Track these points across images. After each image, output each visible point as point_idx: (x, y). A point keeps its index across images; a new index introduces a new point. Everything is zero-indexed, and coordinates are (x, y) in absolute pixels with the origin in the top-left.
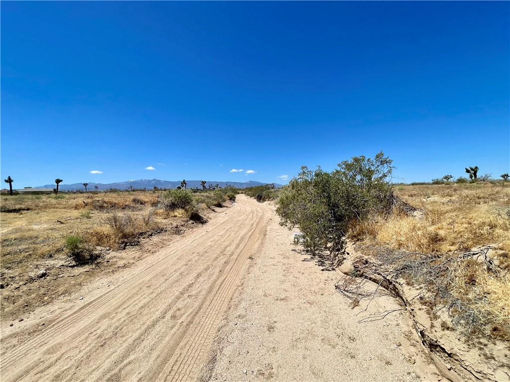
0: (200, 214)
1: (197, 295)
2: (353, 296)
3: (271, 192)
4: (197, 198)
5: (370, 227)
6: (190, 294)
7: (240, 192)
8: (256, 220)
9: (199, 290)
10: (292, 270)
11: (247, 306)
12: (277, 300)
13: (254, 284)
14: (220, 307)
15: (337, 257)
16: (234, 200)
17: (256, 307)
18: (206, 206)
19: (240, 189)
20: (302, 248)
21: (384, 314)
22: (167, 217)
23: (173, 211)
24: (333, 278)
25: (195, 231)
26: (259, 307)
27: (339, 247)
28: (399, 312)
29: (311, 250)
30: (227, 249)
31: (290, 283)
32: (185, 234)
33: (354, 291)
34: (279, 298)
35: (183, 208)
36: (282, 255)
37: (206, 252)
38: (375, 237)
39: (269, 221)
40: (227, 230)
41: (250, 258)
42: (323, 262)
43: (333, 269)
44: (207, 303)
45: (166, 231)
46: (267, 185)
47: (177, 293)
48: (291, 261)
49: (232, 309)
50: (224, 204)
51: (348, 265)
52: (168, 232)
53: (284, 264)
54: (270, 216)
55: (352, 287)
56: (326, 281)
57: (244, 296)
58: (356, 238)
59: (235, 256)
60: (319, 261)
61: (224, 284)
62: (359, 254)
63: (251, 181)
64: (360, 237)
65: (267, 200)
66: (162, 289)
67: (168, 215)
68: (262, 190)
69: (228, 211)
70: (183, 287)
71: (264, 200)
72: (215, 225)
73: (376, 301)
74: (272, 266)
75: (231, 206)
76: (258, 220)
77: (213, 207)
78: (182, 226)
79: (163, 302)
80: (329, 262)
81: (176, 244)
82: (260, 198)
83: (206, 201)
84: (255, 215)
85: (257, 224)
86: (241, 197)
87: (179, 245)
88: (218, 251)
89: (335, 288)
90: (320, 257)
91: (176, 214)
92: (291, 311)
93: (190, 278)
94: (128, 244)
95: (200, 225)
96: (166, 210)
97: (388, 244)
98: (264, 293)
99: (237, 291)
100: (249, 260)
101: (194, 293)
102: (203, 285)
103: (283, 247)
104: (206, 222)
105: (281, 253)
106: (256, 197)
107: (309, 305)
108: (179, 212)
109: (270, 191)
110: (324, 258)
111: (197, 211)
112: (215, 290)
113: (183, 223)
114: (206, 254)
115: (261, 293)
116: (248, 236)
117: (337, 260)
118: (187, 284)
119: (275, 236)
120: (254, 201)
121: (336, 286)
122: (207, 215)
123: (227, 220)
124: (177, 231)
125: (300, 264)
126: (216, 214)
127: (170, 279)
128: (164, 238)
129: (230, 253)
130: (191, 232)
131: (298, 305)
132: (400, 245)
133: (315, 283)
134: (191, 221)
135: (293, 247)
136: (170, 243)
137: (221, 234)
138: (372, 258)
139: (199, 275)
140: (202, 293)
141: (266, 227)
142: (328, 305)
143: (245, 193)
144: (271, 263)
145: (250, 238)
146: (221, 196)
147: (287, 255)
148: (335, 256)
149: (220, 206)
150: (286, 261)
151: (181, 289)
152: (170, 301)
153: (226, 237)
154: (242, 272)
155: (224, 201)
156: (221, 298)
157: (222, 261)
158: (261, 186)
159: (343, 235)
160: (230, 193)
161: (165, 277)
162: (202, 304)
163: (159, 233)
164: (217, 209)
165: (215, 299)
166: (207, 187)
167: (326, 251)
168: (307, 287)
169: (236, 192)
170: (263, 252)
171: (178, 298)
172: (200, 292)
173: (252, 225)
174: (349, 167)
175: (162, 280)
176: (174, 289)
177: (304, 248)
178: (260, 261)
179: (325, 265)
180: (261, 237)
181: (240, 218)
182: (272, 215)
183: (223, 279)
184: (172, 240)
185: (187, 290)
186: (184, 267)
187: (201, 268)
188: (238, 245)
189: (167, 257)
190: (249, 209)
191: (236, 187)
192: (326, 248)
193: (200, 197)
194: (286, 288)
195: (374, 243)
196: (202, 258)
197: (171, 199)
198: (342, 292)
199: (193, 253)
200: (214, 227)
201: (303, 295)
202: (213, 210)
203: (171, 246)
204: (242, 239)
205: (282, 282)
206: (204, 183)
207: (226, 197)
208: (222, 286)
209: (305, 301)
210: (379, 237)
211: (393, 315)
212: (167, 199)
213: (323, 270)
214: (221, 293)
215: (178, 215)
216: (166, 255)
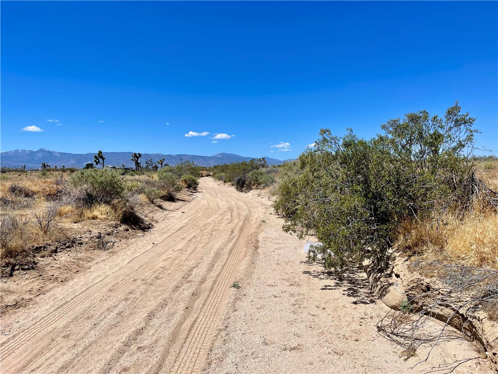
0: (138, 214)
1: (152, 347)
2: (406, 342)
3: (261, 174)
4: (129, 184)
5: (434, 232)
6: (140, 345)
7: (205, 173)
8: (237, 223)
9: (154, 338)
10: (305, 304)
11: (238, 360)
12: (285, 349)
13: (246, 327)
14: (192, 364)
15: (379, 283)
16: (195, 188)
17: (253, 361)
18: (147, 200)
19: (204, 169)
20: (320, 268)
21: (453, 366)
22: (79, 219)
23: (90, 208)
24: (374, 314)
25: (132, 244)
26: (256, 360)
27: (382, 266)
28: (476, 361)
29: (336, 271)
30: (194, 273)
31: (304, 324)
32: (116, 249)
33: (408, 334)
34: (288, 347)
35: (108, 203)
36: (288, 280)
37: (157, 278)
38: (442, 249)
39: (261, 225)
40: (190, 241)
41: (234, 286)
42: (355, 291)
43: (372, 302)
44: (171, 358)
45: (81, 244)
46: (253, 160)
47: (118, 345)
48: (304, 289)
49: (213, 365)
50: (178, 196)
51: (397, 293)
52: (84, 247)
53: (292, 295)
54: (262, 217)
55: (405, 328)
56: (362, 320)
57: (231, 345)
58: (411, 250)
59: (208, 284)
60: (349, 289)
61: (195, 328)
62: (416, 275)
63: (223, 154)
64: (416, 249)
65: (254, 187)
66: (91, 340)
67: (81, 215)
68: (244, 170)
69: (187, 207)
70: (127, 335)
71: (249, 188)
72: (166, 232)
73: (441, 348)
74: (272, 298)
75: (191, 198)
76: (241, 224)
77: (159, 201)
78: (109, 234)
79: (96, 359)
80: (366, 291)
81: (102, 265)
82: (242, 185)
83: (146, 190)
84: (235, 214)
85: (242, 229)
86: (206, 183)
87: (107, 267)
88: (179, 276)
89: (377, 329)
90: (351, 282)
91: (96, 213)
92: (309, 366)
93: (137, 321)
94: (17, 267)
95: (140, 233)
96: (78, 207)
97: (463, 259)
98: (262, 340)
99: (219, 337)
100: (233, 289)
101: (146, 343)
102: (161, 331)
103: (288, 267)
104: (149, 228)
105: (286, 277)
106: (235, 182)
107: (336, 357)
108: (101, 211)
109: (259, 171)
110: (358, 284)
111: (132, 208)
112: (182, 337)
113: (109, 230)
114: (159, 281)
115: (258, 340)
116: (227, 250)
117: (379, 287)
118: (133, 329)
119: (273, 249)
120: (230, 190)
121: (378, 327)
122: (150, 215)
123: (187, 224)
124: (101, 243)
125: (318, 294)
126: (166, 213)
127: (102, 323)
128: (79, 255)
129: (199, 279)
130: (125, 245)
131: (319, 357)
132: (483, 260)
133: (344, 324)
134: (123, 227)
135: (304, 267)
136: (90, 264)
137: (180, 247)
138: (438, 282)
139: (151, 316)
140: (159, 344)
141: (256, 234)
142: (367, 355)
143: (213, 176)
144: (270, 294)
145: (230, 253)
146: (173, 182)
147: (296, 280)
148: (376, 280)
149: (171, 198)
150: (294, 289)
151: (124, 338)
152: (109, 357)
153: (189, 252)
154: (224, 308)
155: (178, 189)
156: (193, 350)
157: (186, 292)
158: (244, 164)
159: (390, 246)
160: (187, 176)
161: (93, 321)
162: (164, 360)
163: (68, 247)
164: (167, 205)
165: (184, 350)
166: (143, 165)
167: (361, 272)
168: (332, 330)
169: (197, 172)
170: (255, 276)
171: (121, 352)
172: (157, 341)
173: (232, 232)
174: (400, 130)
175: (88, 325)
176: (111, 338)
177: (323, 269)
178: (252, 290)
179: (359, 294)
180: (251, 251)
181: (209, 221)
182: (265, 213)
183: (193, 320)
184: (93, 259)
185: (135, 339)
186: (124, 302)
187: (152, 304)
188: (212, 266)
189: (89, 288)
190: (223, 205)
191: (197, 164)
192: (361, 267)
193: (135, 183)
194: (298, 331)
195: (440, 258)
196: (153, 288)
197: (85, 186)
198: (389, 336)
199: (134, 281)
200: (165, 236)
201: (326, 341)
202: (160, 207)
203: (92, 269)
204: (218, 255)
205: (291, 323)
206: (137, 156)
207: (180, 183)
208: (193, 331)
209: (329, 350)
210: (449, 248)
211: (466, 366)
212: (79, 188)
213: (355, 303)
214: (193, 341)
215: (99, 216)
216: (87, 285)
